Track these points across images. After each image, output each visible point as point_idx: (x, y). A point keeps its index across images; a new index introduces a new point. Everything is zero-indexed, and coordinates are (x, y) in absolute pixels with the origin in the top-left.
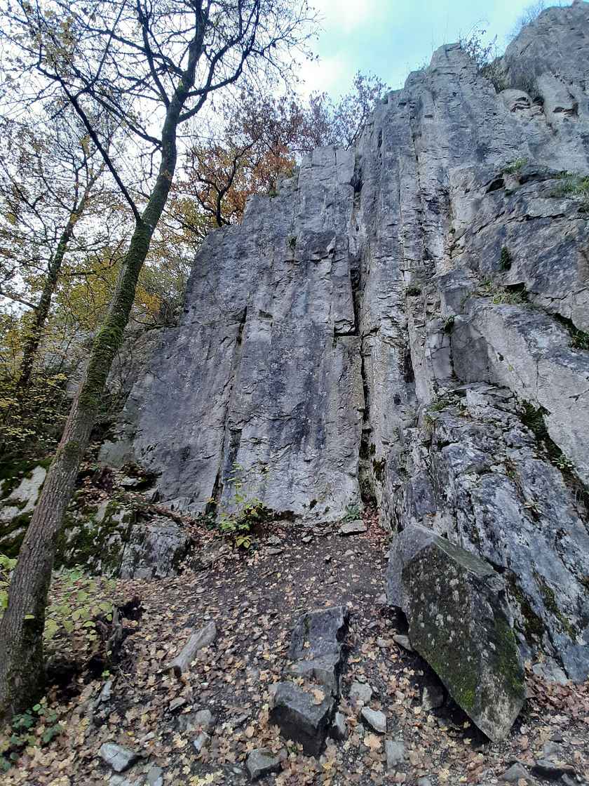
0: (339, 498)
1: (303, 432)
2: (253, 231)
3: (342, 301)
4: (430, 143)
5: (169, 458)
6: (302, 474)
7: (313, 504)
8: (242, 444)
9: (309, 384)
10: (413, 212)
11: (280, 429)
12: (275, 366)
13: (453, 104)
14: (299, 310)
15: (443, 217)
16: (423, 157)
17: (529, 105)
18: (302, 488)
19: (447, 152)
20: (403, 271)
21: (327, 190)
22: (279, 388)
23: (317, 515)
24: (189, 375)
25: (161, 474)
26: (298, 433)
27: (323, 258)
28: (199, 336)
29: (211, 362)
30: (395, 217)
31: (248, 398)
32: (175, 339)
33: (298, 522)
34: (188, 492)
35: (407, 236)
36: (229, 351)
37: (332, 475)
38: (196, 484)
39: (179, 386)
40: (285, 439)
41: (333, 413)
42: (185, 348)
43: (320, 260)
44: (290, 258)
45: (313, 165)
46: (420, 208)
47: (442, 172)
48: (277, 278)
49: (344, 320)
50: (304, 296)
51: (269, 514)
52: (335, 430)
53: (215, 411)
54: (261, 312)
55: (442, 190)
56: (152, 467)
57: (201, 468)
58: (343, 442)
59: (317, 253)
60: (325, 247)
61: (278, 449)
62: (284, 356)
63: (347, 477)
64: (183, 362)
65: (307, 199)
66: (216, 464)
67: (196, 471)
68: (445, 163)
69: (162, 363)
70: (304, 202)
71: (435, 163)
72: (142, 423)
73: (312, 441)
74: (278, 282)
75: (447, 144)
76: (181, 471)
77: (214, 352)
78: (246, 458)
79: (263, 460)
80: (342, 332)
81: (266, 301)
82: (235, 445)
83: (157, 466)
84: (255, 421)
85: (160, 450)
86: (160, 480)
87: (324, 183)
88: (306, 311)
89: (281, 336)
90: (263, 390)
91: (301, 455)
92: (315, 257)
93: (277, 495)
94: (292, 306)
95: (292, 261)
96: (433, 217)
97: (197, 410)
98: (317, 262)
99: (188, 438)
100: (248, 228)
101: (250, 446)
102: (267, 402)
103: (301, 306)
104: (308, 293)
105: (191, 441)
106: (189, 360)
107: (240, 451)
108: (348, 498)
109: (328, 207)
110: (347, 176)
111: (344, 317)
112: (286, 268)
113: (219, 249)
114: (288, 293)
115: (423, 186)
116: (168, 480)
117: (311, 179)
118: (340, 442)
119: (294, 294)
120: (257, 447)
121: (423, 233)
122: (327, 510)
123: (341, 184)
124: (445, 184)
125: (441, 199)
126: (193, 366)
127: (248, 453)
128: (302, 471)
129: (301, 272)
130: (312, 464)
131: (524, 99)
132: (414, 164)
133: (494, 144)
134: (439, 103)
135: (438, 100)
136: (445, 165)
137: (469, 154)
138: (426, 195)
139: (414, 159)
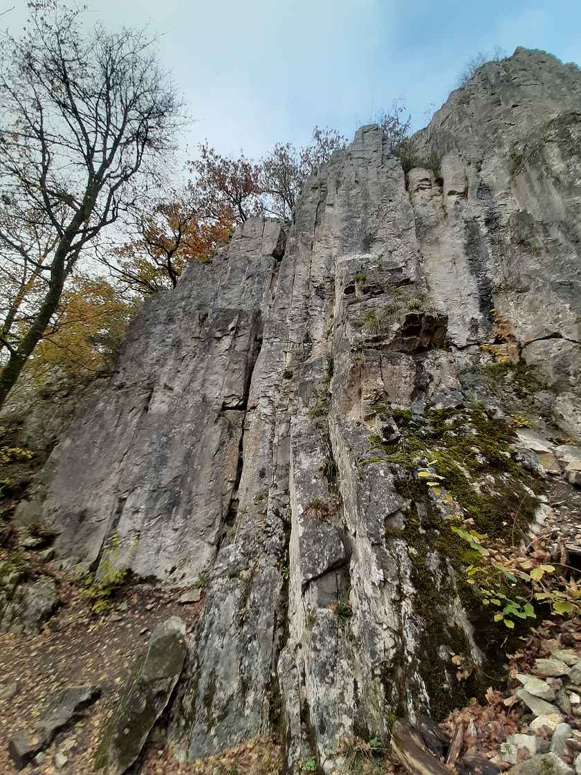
0: (195, 565)
1: (174, 503)
2: (182, 299)
3: (236, 376)
4: (324, 232)
5: (68, 520)
6: (169, 542)
7: (173, 569)
8: (124, 511)
9: (188, 458)
10: (301, 298)
11: (156, 500)
12: (164, 439)
13: (353, 192)
14: (196, 385)
15: (327, 302)
16: (317, 245)
17: (430, 185)
18: (167, 554)
19: (337, 241)
20: (286, 353)
21: (250, 262)
22: (163, 460)
23: (175, 580)
24: (99, 441)
25: (59, 534)
26: (170, 504)
27: (225, 335)
28: (114, 404)
29: (119, 429)
30: (286, 301)
31: (136, 469)
32: (95, 406)
33: (158, 586)
34: (79, 552)
35: (294, 320)
36: (135, 420)
37: (194, 543)
38: (86, 545)
39: (88, 451)
40: (159, 509)
41: (203, 485)
42: (100, 415)
43: (221, 338)
44: (196, 335)
45: (242, 237)
46: (307, 294)
47: (331, 260)
48: (184, 353)
49: (233, 395)
50: (203, 371)
51: (135, 578)
52: (202, 502)
53: (112, 478)
54: (166, 386)
55: (329, 277)
56: (53, 528)
57: (92, 531)
58: (208, 512)
59: (220, 331)
60: (227, 326)
61: (151, 519)
62: (173, 431)
63: (206, 545)
64: (96, 429)
65: (231, 270)
66: (104, 528)
67: (88, 532)
68: (335, 251)
69: (79, 428)
70: (229, 273)
71: (326, 252)
72: (54, 485)
73: (181, 511)
74: (184, 357)
75: (339, 234)
76: (76, 532)
77: (123, 421)
78: (125, 524)
79: (138, 528)
80: (230, 406)
81: (171, 376)
82: (119, 512)
83: (57, 527)
84: (138, 491)
85: (62, 512)
86: (58, 541)
87: (249, 254)
88: (203, 386)
89: (174, 412)
90: (150, 462)
91: (171, 524)
92: (218, 334)
93: (144, 560)
94: (191, 381)
95: (199, 338)
96: (319, 302)
97: (98, 476)
98: (219, 339)
99: (88, 501)
100: (179, 296)
101: (130, 514)
102: (151, 474)
103: (199, 381)
104: (207, 368)
105: (89, 505)
106: (102, 427)
107: (123, 518)
108: (202, 566)
109: (247, 278)
110: (269, 247)
111: (234, 392)
112: (193, 343)
113: (152, 315)
114: (191, 367)
115: (312, 274)
116: (64, 541)
117: (239, 249)
118: (205, 512)
119: (194, 370)
120: (136, 516)
121: (307, 317)
122: (183, 577)
123: (264, 256)
124: (332, 272)
125: (327, 286)
126: (104, 433)
127: (128, 521)
128: (170, 538)
129: (205, 348)
130: (178, 533)
131: (427, 179)
132: (309, 252)
133: (381, 233)
134: (341, 192)
135: (341, 188)
136: (334, 254)
137: (357, 243)
138: (314, 282)
139: (310, 247)
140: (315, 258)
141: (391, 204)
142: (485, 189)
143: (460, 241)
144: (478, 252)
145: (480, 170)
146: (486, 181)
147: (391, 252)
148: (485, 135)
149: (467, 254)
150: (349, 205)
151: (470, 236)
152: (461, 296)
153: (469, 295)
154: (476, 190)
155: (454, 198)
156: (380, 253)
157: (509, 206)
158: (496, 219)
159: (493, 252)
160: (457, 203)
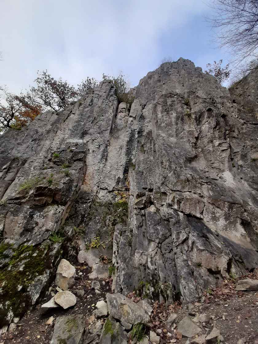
4: (65, 126)
10: (42, 157)
13: (86, 109)
16: (59, 132)
17: (125, 111)
19: (70, 132)
21: (37, 132)
30: (35, 158)
35: (35, 168)
45: (39, 119)
46: (46, 156)
47: (63, 140)
65: (27, 135)
70: (25, 136)
71: (62, 136)
75: (71, 128)
87: (38, 129)
109: (32, 141)
115: (52, 146)
117: (35, 126)
131: (124, 108)
132: (54, 135)
133: (91, 131)
134: (80, 108)
135: (81, 107)
136: (66, 137)
137: (79, 134)
138: (51, 150)
139: (55, 132)
140: (56, 138)
141: (103, 117)
142: (142, 117)
143: (126, 139)
144: (132, 145)
145: (143, 109)
146: (144, 114)
147: (93, 140)
148: (150, 94)
149: (127, 146)
150: (82, 115)
151: (131, 137)
152: (118, 165)
153: (121, 166)
154: (139, 117)
155: (131, 119)
156: (88, 140)
157: (149, 127)
158: (142, 132)
159: (137, 147)
160: (132, 121)
